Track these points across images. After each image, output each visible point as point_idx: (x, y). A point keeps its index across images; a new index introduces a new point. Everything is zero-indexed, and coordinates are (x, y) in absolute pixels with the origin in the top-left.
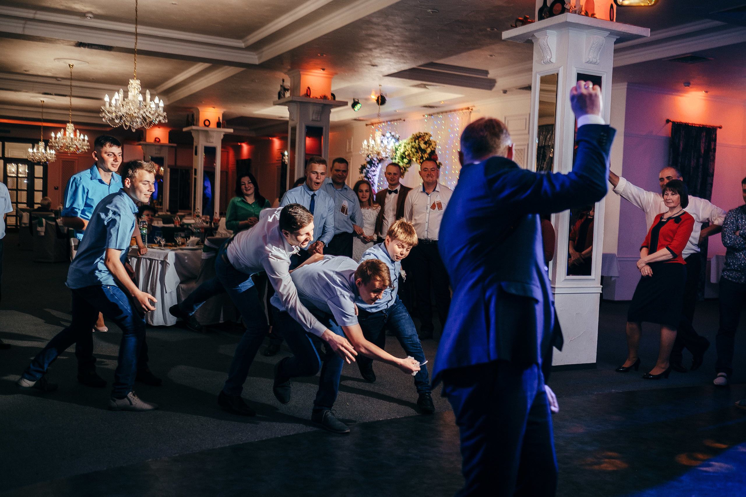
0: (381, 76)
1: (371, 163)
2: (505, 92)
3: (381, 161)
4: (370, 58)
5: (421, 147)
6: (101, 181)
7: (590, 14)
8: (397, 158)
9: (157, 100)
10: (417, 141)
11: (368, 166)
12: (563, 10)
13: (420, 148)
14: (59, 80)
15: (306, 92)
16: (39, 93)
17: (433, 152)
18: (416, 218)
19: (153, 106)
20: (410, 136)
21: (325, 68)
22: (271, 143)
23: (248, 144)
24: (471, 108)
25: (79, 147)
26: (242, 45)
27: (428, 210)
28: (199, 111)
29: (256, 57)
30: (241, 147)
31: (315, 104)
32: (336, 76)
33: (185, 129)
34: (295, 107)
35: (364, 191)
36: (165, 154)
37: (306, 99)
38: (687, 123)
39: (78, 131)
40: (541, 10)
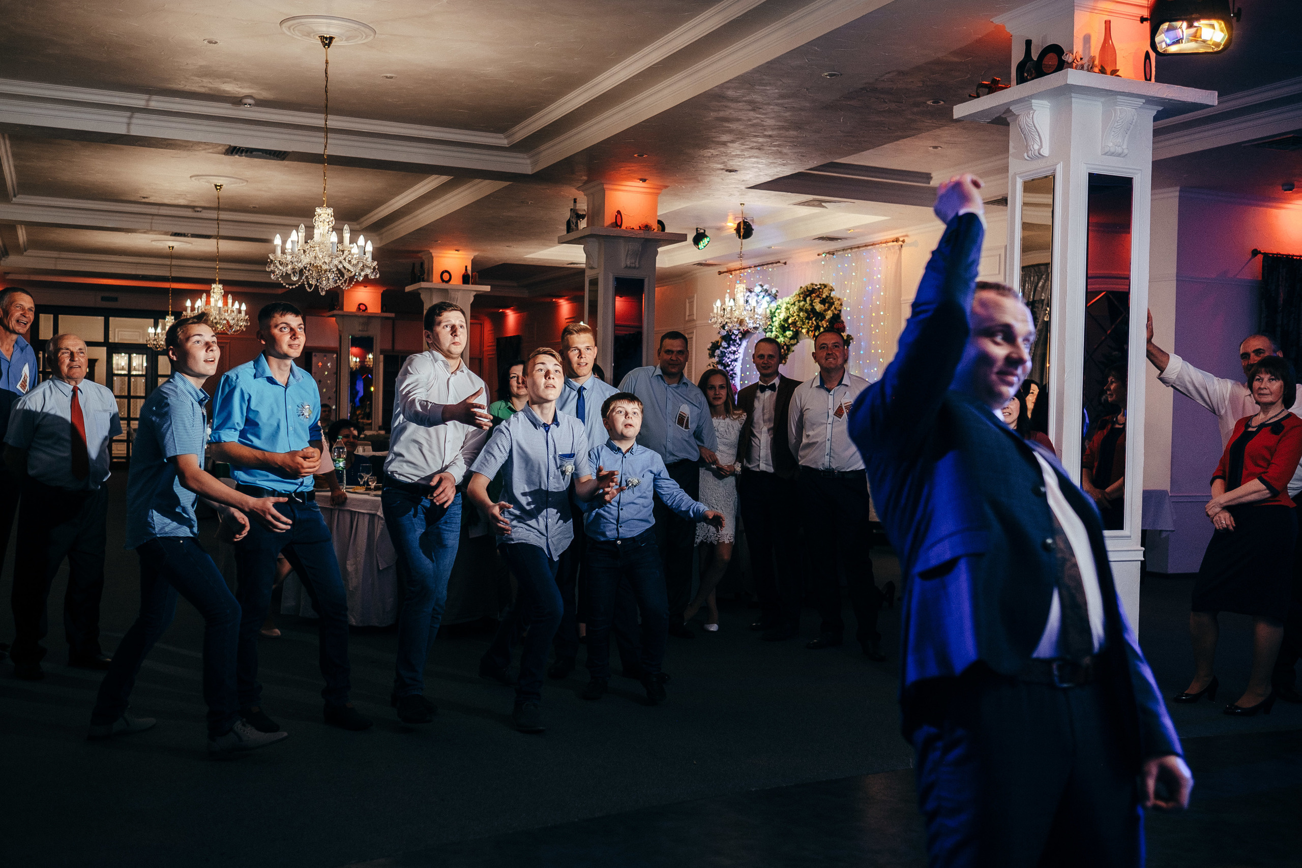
0: (743, 187)
1: (728, 338)
3: (745, 334)
4: (725, 159)
5: (815, 309)
6: (271, 380)
7: (1109, 70)
8: (774, 329)
9: (361, 240)
10: (808, 299)
11: (724, 344)
12: (1061, 65)
13: (813, 310)
14: (198, 211)
15: (615, 221)
16: (166, 233)
17: (837, 318)
18: (811, 433)
19: (355, 250)
20: (797, 292)
21: (646, 178)
22: (556, 308)
23: (516, 310)
24: (901, 239)
25: (232, 322)
26: (504, 142)
27: (830, 420)
28: (432, 257)
29: (528, 161)
30: (504, 316)
31: (628, 239)
32: (664, 191)
33: (408, 289)
34: (594, 245)
35: (717, 388)
36: (375, 331)
37: (615, 231)
38: (1289, 255)
39: (230, 296)
40: (1021, 67)
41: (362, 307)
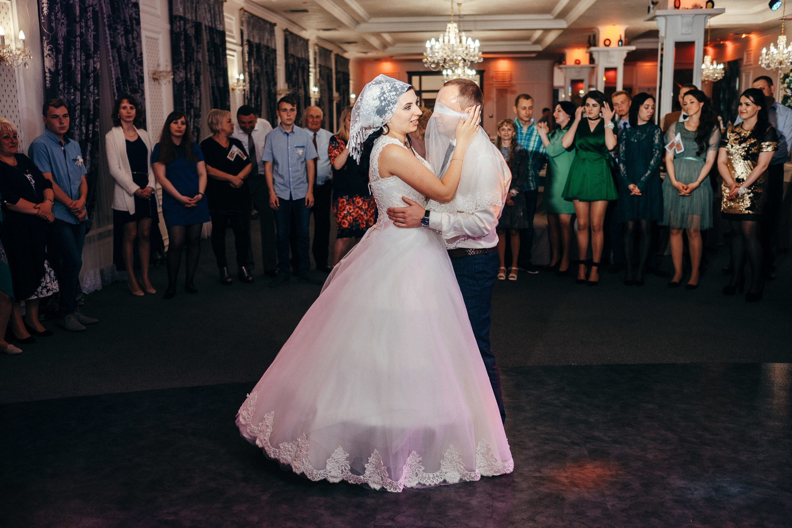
15: (674, 4)
28: (599, 31)
31: (683, 16)
34: (662, 22)
36: (585, 76)
41: (578, 62)
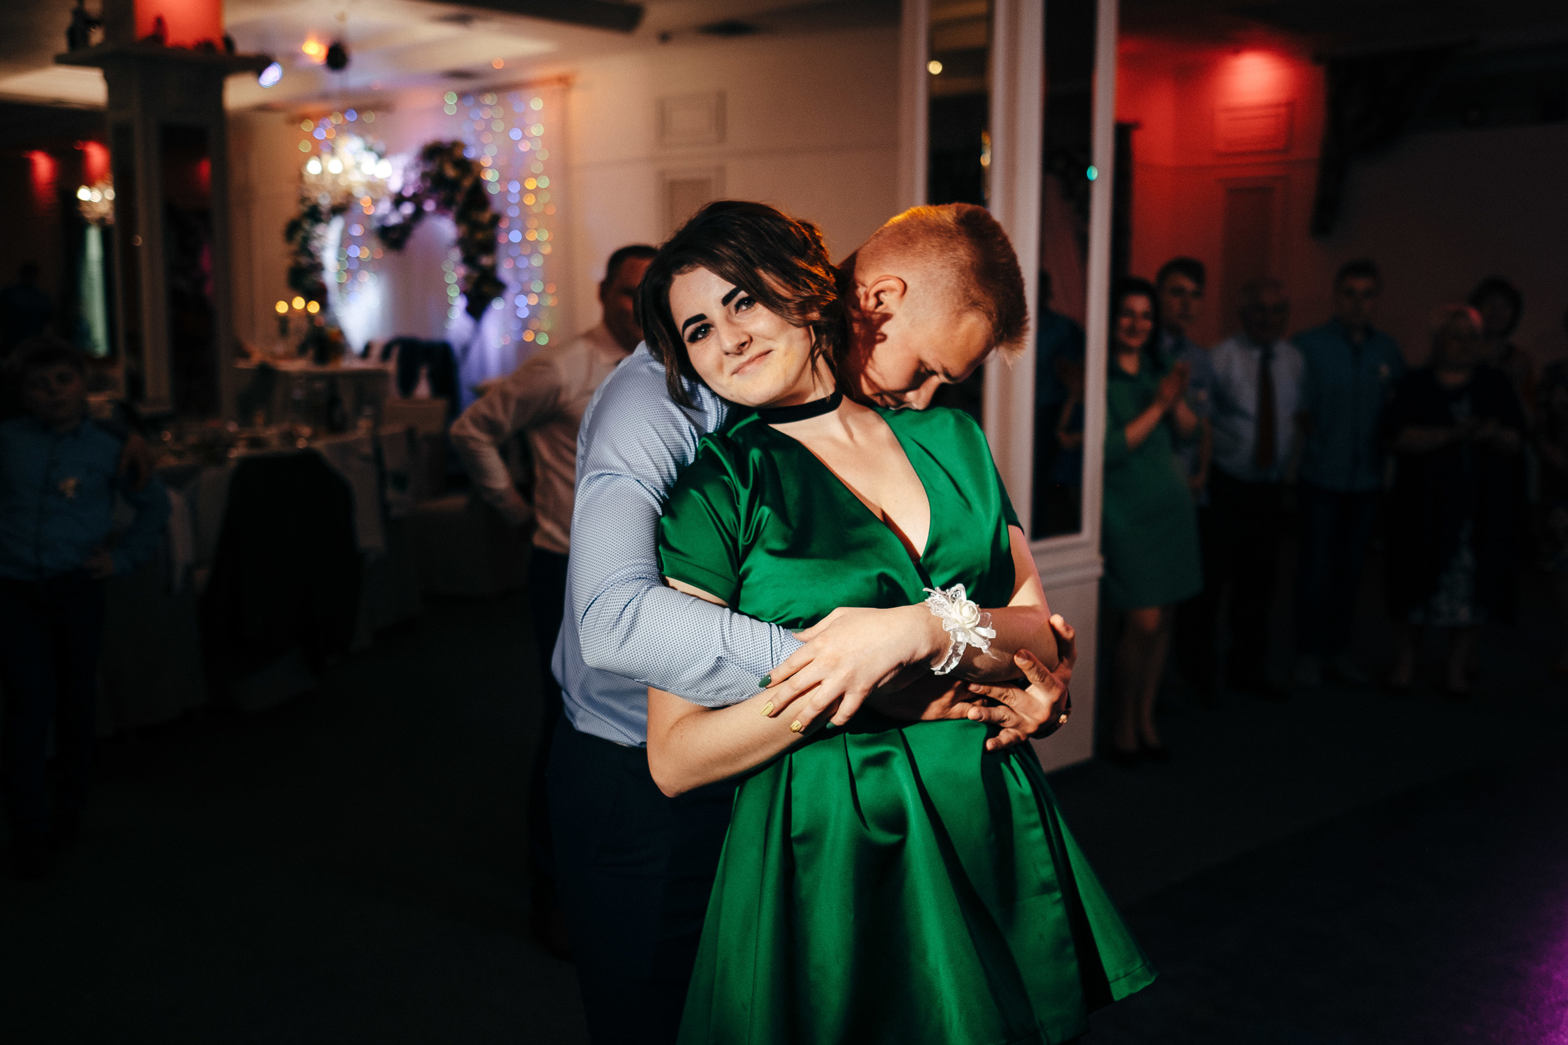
1: (312, 214)
2: (665, 37)
10: (435, 161)
11: (307, 223)
15: (152, 31)
17: (478, 188)
20: (417, 148)
24: (566, 78)
31: (179, 64)
34: (122, 71)
37: (155, 50)
